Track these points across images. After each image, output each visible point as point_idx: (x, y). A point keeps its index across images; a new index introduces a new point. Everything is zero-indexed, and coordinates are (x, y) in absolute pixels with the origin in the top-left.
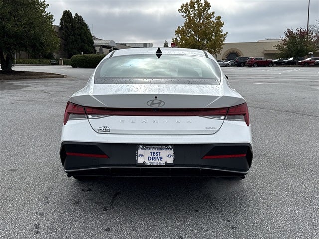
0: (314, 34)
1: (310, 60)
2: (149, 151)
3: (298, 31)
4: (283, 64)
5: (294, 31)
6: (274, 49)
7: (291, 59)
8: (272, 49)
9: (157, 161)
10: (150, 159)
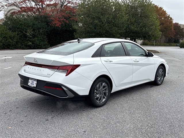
2: (32, 81)
9: (32, 85)
10: (31, 84)
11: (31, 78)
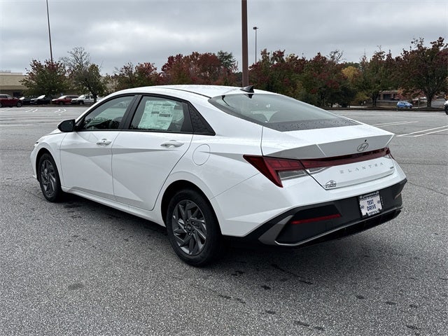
0: (67, 68)
1: (65, 98)
2: (366, 201)
3: (47, 63)
4: (33, 104)
5: (43, 64)
6: (20, 84)
7: (42, 97)
8: (17, 84)
9: (373, 210)
10: (369, 208)
11: (363, 195)
